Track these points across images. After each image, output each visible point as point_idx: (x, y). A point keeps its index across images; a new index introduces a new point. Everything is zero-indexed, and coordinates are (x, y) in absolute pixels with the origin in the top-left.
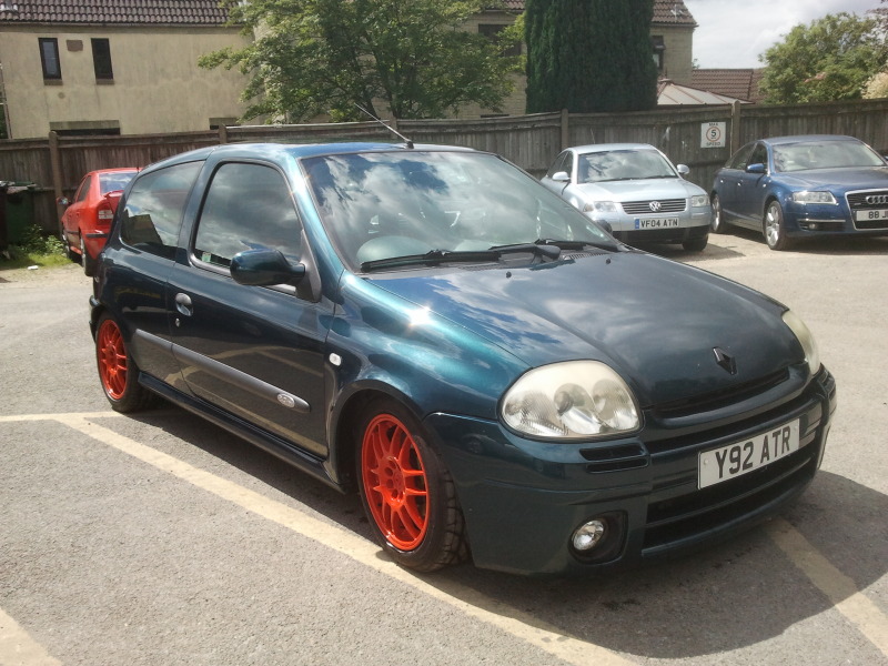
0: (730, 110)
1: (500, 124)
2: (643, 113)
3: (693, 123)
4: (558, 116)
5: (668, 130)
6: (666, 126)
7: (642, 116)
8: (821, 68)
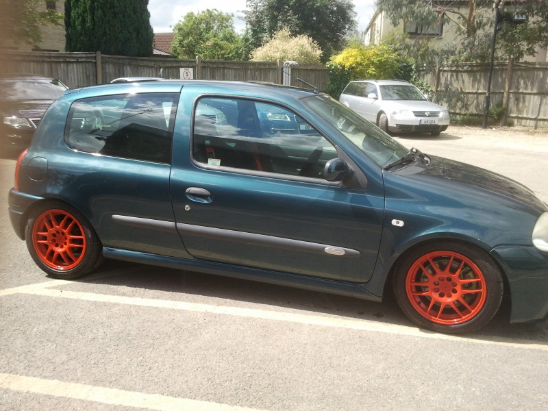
0: (195, 62)
1: (54, 57)
2: (147, 58)
3: (175, 67)
4: (94, 55)
5: (161, 70)
6: (160, 68)
7: (146, 60)
8: (208, 39)
